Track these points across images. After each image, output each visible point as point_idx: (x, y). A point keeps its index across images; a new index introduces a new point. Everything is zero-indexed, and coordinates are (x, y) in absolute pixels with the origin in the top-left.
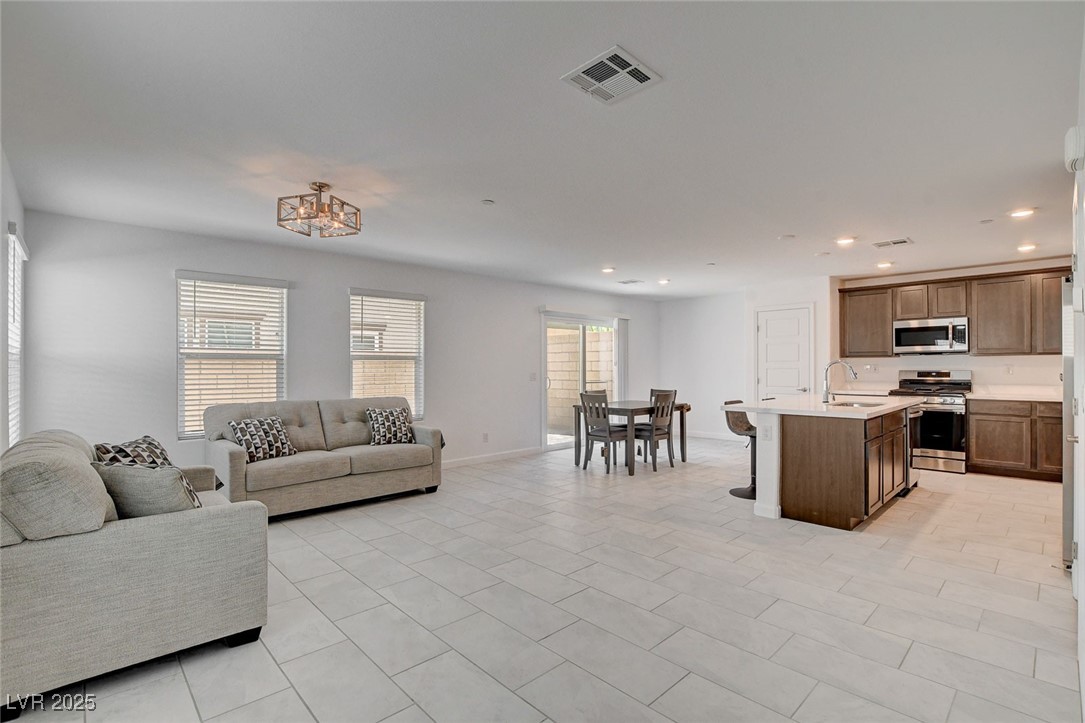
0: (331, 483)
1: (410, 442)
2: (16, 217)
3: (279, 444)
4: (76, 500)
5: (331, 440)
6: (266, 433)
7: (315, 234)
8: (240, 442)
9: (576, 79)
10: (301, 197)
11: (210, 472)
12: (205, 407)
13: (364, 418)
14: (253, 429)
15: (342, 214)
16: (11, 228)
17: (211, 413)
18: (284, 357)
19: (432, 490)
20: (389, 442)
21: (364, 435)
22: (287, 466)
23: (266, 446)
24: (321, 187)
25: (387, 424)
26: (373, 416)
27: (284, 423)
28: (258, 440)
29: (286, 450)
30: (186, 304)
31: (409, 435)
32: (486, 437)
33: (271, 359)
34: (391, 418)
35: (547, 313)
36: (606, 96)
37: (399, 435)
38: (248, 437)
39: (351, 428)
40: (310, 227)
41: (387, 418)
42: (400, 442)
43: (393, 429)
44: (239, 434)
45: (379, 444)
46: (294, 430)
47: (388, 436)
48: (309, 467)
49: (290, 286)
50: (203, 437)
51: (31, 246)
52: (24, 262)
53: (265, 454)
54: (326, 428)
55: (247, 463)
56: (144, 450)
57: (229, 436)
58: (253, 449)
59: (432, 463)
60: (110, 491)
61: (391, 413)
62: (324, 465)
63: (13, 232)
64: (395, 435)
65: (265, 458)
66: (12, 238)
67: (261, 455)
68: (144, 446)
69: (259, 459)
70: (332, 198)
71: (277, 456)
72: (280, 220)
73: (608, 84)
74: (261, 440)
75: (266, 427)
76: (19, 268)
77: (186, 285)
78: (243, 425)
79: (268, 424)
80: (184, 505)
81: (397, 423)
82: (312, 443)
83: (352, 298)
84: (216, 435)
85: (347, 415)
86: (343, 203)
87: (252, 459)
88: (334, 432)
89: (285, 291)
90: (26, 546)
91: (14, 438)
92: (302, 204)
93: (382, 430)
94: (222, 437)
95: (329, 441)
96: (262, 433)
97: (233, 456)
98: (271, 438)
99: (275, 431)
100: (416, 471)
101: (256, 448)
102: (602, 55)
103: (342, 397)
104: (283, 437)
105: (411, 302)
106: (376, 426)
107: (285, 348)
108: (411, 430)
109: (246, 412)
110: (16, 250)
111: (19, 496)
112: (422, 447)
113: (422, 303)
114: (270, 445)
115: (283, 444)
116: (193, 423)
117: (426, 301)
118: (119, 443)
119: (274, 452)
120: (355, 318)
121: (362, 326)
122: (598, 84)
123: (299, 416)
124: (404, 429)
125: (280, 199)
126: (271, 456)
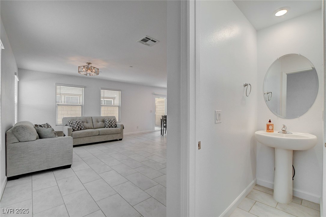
0: (94, 137)
1: (115, 127)
2: (16, 71)
3: (81, 127)
4: (30, 134)
5: (95, 127)
6: (78, 124)
7: (88, 75)
8: (71, 126)
9: (140, 42)
10: (84, 66)
11: (62, 132)
12: (62, 118)
13: (104, 121)
14: (74, 123)
15: (94, 70)
16: (15, 74)
17: (64, 119)
18: (83, 105)
19: (121, 140)
20: (110, 127)
21: (103, 126)
22: (82, 132)
23: (78, 127)
24: (89, 64)
25: (109, 123)
26: (106, 121)
27: (83, 122)
28: (75, 126)
29: (83, 129)
30: (58, 92)
31: (115, 126)
32: (138, 127)
33: (80, 106)
34: (111, 121)
35: (155, 94)
36: (148, 45)
37: (112, 126)
38: (73, 125)
39: (100, 124)
40: (87, 73)
41: (109, 121)
42: (113, 127)
43: (111, 124)
44: (71, 124)
45: (107, 128)
46: (85, 124)
47: (110, 126)
48: (88, 133)
49: (85, 87)
50: (62, 125)
51: (20, 78)
52: (18, 81)
53: (77, 129)
54: (94, 123)
55: (72, 131)
56: (46, 126)
57: (68, 125)
58: (74, 128)
59: (121, 133)
60: (37, 133)
61: (111, 120)
62: (92, 132)
63: (16, 75)
64: (111, 126)
65: (77, 130)
66: (16, 76)
67: (76, 129)
68: (46, 125)
69: (76, 131)
70: (91, 66)
71: (80, 130)
72: (79, 72)
73: (147, 42)
74: (76, 126)
75: (78, 123)
76: (17, 83)
77: (58, 87)
78: (72, 122)
79: (78, 122)
80: (54, 137)
81: (112, 123)
82: (89, 127)
83: (101, 90)
84: (65, 125)
85: (99, 120)
86: (94, 68)
87: (74, 130)
88: (96, 124)
89: (83, 88)
90: (20, 143)
91: (16, 122)
92: (84, 68)
93: (108, 124)
94: (66, 125)
95: (94, 127)
96: (76, 124)
97: (69, 129)
98: (79, 126)
99: (80, 124)
100: (116, 135)
101: (75, 128)
102: (144, 37)
103: (98, 116)
104: (82, 125)
105: (117, 91)
106: (106, 123)
107: (83, 103)
108: (116, 125)
109: (73, 119)
110: (16, 78)
111: (18, 132)
112: (118, 128)
113: (120, 92)
114: (79, 127)
115: (82, 127)
116: (60, 121)
117: (121, 91)
118: (40, 124)
119: (79, 129)
120: (102, 95)
121: (104, 98)
122: (145, 43)
123: (87, 120)
124: (114, 124)
125: (79, 67)
126: (79, 130)
